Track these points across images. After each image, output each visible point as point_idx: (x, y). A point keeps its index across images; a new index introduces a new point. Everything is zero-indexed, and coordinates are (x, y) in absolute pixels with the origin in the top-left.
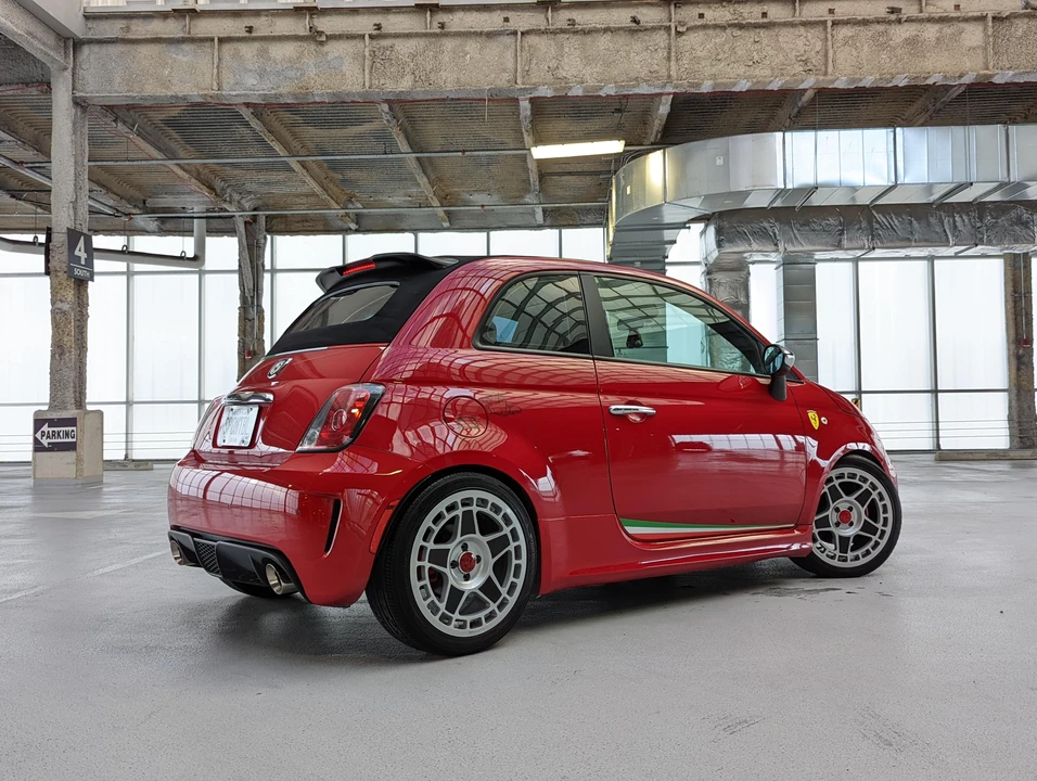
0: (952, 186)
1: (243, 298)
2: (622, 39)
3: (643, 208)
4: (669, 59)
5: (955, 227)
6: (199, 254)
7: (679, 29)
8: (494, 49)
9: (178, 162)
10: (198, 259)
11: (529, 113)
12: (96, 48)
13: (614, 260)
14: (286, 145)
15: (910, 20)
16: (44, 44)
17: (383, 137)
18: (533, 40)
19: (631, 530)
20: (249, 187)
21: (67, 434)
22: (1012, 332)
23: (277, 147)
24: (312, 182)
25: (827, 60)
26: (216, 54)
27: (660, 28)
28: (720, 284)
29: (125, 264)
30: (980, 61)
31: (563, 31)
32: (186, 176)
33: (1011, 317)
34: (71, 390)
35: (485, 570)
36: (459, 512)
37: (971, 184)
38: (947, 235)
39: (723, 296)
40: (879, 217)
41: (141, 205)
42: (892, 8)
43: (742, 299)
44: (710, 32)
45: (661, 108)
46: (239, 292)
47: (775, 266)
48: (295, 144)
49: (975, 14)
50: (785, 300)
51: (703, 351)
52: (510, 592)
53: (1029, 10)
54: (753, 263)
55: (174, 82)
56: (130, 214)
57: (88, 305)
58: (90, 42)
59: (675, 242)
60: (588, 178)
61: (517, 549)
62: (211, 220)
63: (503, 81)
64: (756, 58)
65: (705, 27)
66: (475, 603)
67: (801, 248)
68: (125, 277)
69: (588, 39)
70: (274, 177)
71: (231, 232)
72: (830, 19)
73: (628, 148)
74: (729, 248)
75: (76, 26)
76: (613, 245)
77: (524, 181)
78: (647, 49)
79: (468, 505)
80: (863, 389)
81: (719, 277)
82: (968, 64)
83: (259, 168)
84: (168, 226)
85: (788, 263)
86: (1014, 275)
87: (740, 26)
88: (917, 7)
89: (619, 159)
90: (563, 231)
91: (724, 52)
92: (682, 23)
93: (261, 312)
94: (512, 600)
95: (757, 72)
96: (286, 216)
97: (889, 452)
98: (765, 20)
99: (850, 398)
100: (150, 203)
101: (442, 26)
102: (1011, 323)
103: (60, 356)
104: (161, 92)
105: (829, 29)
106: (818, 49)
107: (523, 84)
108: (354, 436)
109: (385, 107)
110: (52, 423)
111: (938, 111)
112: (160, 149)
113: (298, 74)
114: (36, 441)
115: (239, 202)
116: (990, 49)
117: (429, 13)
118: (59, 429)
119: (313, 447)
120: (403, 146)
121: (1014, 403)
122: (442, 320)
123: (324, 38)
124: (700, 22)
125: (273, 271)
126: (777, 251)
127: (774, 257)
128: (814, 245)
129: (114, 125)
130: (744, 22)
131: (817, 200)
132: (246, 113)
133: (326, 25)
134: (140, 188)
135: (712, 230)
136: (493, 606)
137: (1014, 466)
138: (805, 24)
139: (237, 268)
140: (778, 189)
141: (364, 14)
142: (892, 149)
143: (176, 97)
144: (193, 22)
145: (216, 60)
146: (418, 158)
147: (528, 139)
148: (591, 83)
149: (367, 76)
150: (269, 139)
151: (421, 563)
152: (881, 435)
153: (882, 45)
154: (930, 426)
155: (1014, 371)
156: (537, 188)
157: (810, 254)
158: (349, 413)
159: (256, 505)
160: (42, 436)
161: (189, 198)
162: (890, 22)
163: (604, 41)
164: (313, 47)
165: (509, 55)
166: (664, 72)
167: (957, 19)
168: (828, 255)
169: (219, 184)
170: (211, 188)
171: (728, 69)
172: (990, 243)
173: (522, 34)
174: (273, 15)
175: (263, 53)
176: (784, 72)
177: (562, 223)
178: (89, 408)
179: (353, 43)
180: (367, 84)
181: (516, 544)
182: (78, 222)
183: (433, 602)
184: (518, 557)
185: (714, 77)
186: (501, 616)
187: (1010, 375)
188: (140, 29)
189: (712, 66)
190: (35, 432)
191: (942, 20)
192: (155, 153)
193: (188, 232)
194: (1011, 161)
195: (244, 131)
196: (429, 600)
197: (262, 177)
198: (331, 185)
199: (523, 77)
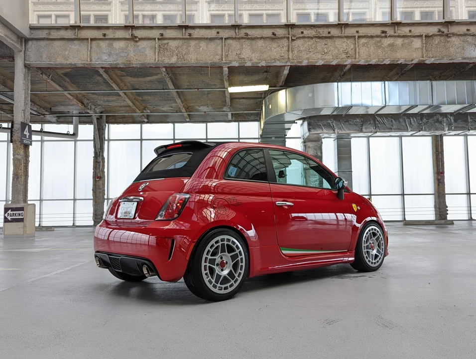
0: (409, 106)
1: (96, 153)
2: (268, 42)
3: (277, 114)
4: (288, 51)
5: (411, 123)
6: (75, 132)
7: (293, 38)
8: (212, 45)
9: (70, 92)
10: (75, 134)
11: (227, 73)
12: (35, 42)
13: (263, 136)
14: (118, 85)
15: (390, 36)
16: (12, 40)
17: (162, 82)
18: (230, 42)
19: (284, 252)
20: (99, 102)
21: (19, 215)
22: (436, 168)
23: (114, 86)
24: (129, 101)
25: (356, 52)
26: (89, 46)
27: (284, 37)
28: (309, 147)
29: (40, 137)
30: (420, 54)
31: (243, 38)
32: (72, 98)
33: (435, 162)
34: (22, 194)
35: (229, 267)
36: (220, 244)
37: (417, 106)
38: (407, 127)
39: (311, 153)
40: (378, 119)
41: (49, 111)
42: (383, 31)
43: (319, 154)
44: (306, 40)
45: (285, 71)
46: (93, 150)
47: (333, 139)
48: (122, 84)
49: (418, 34)
50: (338, 154)
51: (302, 177)
52: (239, 276)
53: (440, 33)
54: (324, 138)
55: (71, 57)
56: (44, 114)
57: (29, 156)
58: (32, 39)
59: (290, 129)
60: (252, 100)
61: (242, 259)
62: (81, 117)
63: (216, 59)
64: (326, 51)
65: (304, 37)
66: (225, 280)
67: (345, 132)
68: (40, 143)
69: (254, 42)
70: (111, 98)
71: (90, 123)
72: (357, 35)
73: (270, 88)
74: (313, 132)
75: (26, 32)
76: (263, 130)
77: (223, 101)
78: (279, 46)
79: (223, 241)
80: (372, 194)
81: (309, 144)
82: (415, 55)
83: (104, 95)
84: (61, 120)
85: (339, 138)
86: (436, 144)
87: (319, 38)
88: (393, 31)
89: (265, 93)
90: (240, 123)
91: (312, 48)
92: (294, 36)
93: (103, 159)
94: (240, 279)
95: (326, 57)
96: (115, 115)
97: (385, 221)
98: (329, 35)
99: (366, 197)
100: (54, 109)
101: (190, 35)
102: (435, 164)
103: (17, 179)
104: (64, 62)
105: (357, 39)
106: (352, 47)
107: (225, 61)
108: (179, 214)
109: (164, 69)
110: (13, 209)
111: (402, 74)
112: (60, 86)
113: (126, 55)
114: (5, 218)
115: (94, 109)
116: (424, 49)
117: (184, 29)
118: (16, 212)
119: (162, 219)
120: (171, 86)
121: (437, 200)
122: (209, 170)
123: (138, 39)
124: (302, 36)
125: (109, 140)
126: (334, 133)
127: (333, 135)
128: (351, 130)
129: (41, 75)
130: (321, 36)
131: (352, 112)
132: (101, 71)
133: (139, 33)
134: (49, 103)
135: (306, 123)
136: (233, 282)
137: (437, 227)
138: (347, 37)
139: (93, 139)
140: (335, 107)
141: (155, 29)
142: (384, 90)
143: (71, 64)
144: (79, 31)
145: (89, 48)
146: (177, 92)
147: (226, 84)
148: (255, 60)
149: (157, 56)
150: (111, 82)
151: (206, 264)
152: (381, 214)
153: (379, 46)
154: (401, 210)
155: (437, 186)
156: (229, 104)
157: (349, 134)
158: (177, 205)
159: (134, 242)
160: (8, 215)
161: (71, 107)
162: (382, 37)
163: (260, 43)
164: (132, 43)
165: (219, 48)
166: (286, 56)
167: (410, 36)
168: (356, 135)
169: (86, 101)
170: (83, 103)
171: (314, 56)
172: (425, 130)
173: (225, 39)
174: (115, 29)
175: (110, 46)
176: (338, 57)
177: (240, 120)
178: (29, 202)
179: (150, 41)
180: (157, 60)
181: (241, 257)
182: (25, 119)
183: (210, 279)
184: (242, 262)
185: (308, 59)
186: (235, 285)
187: (435, 188)
188: (55, 34)
189: (307, 54)
190: (5, 213)
191: (404, 36)
192: (58, 87)
193: (71, 123)
194: (434, 97)
195: (99, 78)
196: (209, 279)
197: (106, 98)
198: (137, 102)
199: (226, 58)
